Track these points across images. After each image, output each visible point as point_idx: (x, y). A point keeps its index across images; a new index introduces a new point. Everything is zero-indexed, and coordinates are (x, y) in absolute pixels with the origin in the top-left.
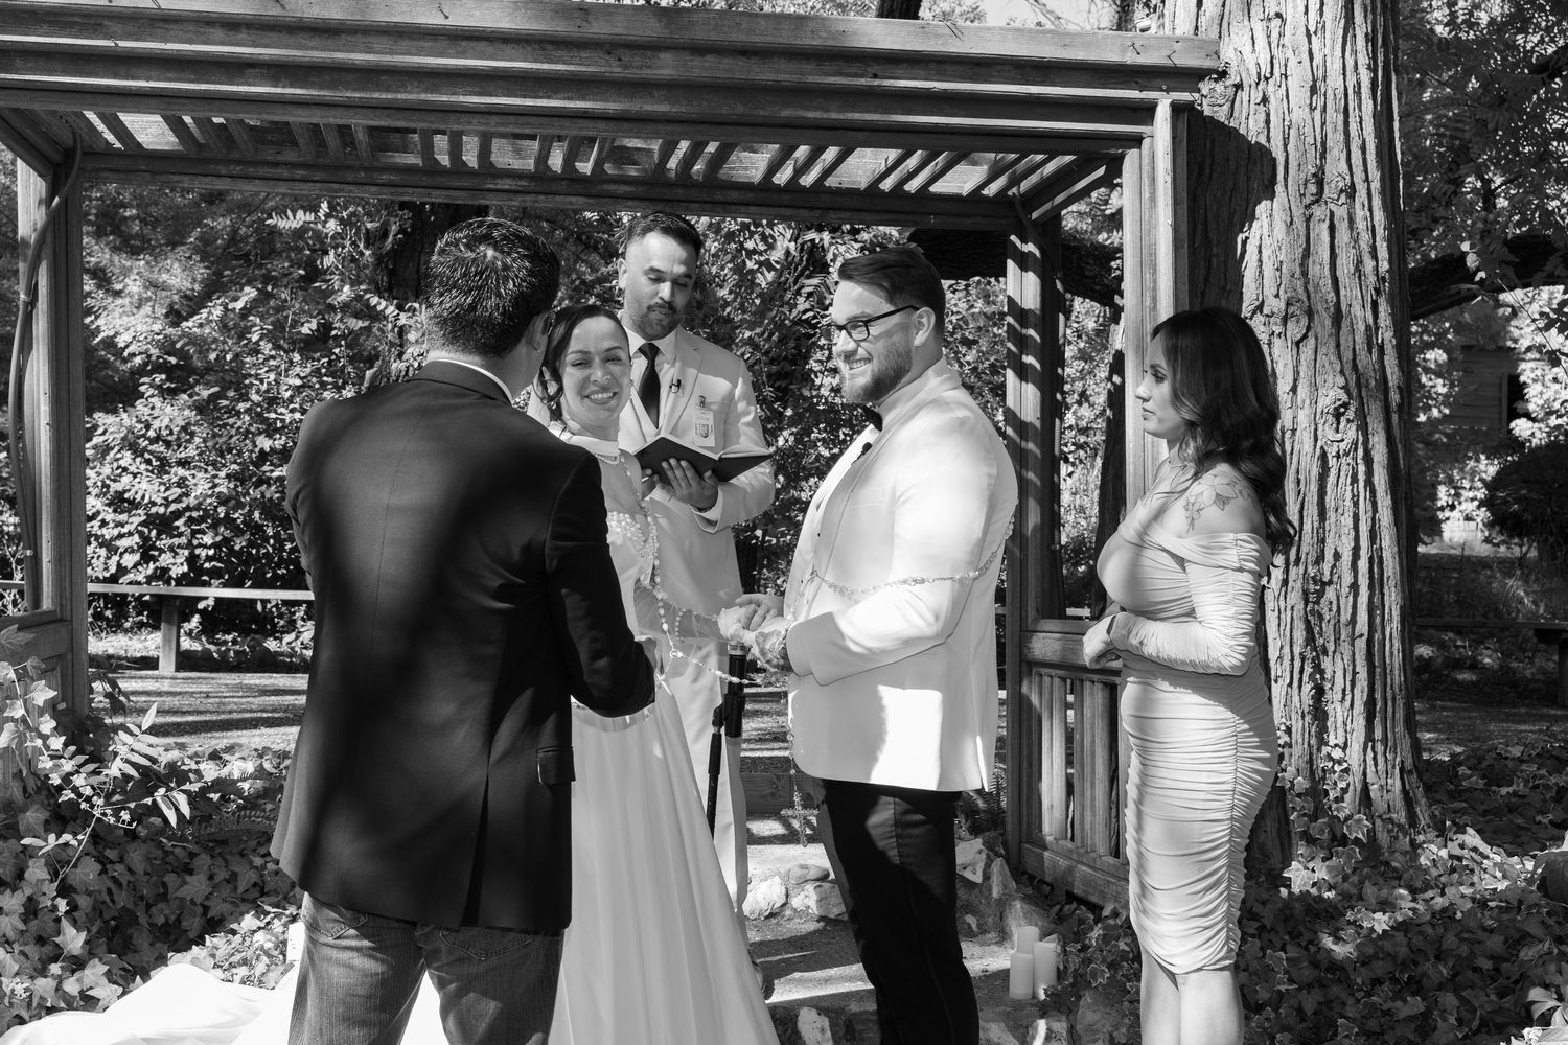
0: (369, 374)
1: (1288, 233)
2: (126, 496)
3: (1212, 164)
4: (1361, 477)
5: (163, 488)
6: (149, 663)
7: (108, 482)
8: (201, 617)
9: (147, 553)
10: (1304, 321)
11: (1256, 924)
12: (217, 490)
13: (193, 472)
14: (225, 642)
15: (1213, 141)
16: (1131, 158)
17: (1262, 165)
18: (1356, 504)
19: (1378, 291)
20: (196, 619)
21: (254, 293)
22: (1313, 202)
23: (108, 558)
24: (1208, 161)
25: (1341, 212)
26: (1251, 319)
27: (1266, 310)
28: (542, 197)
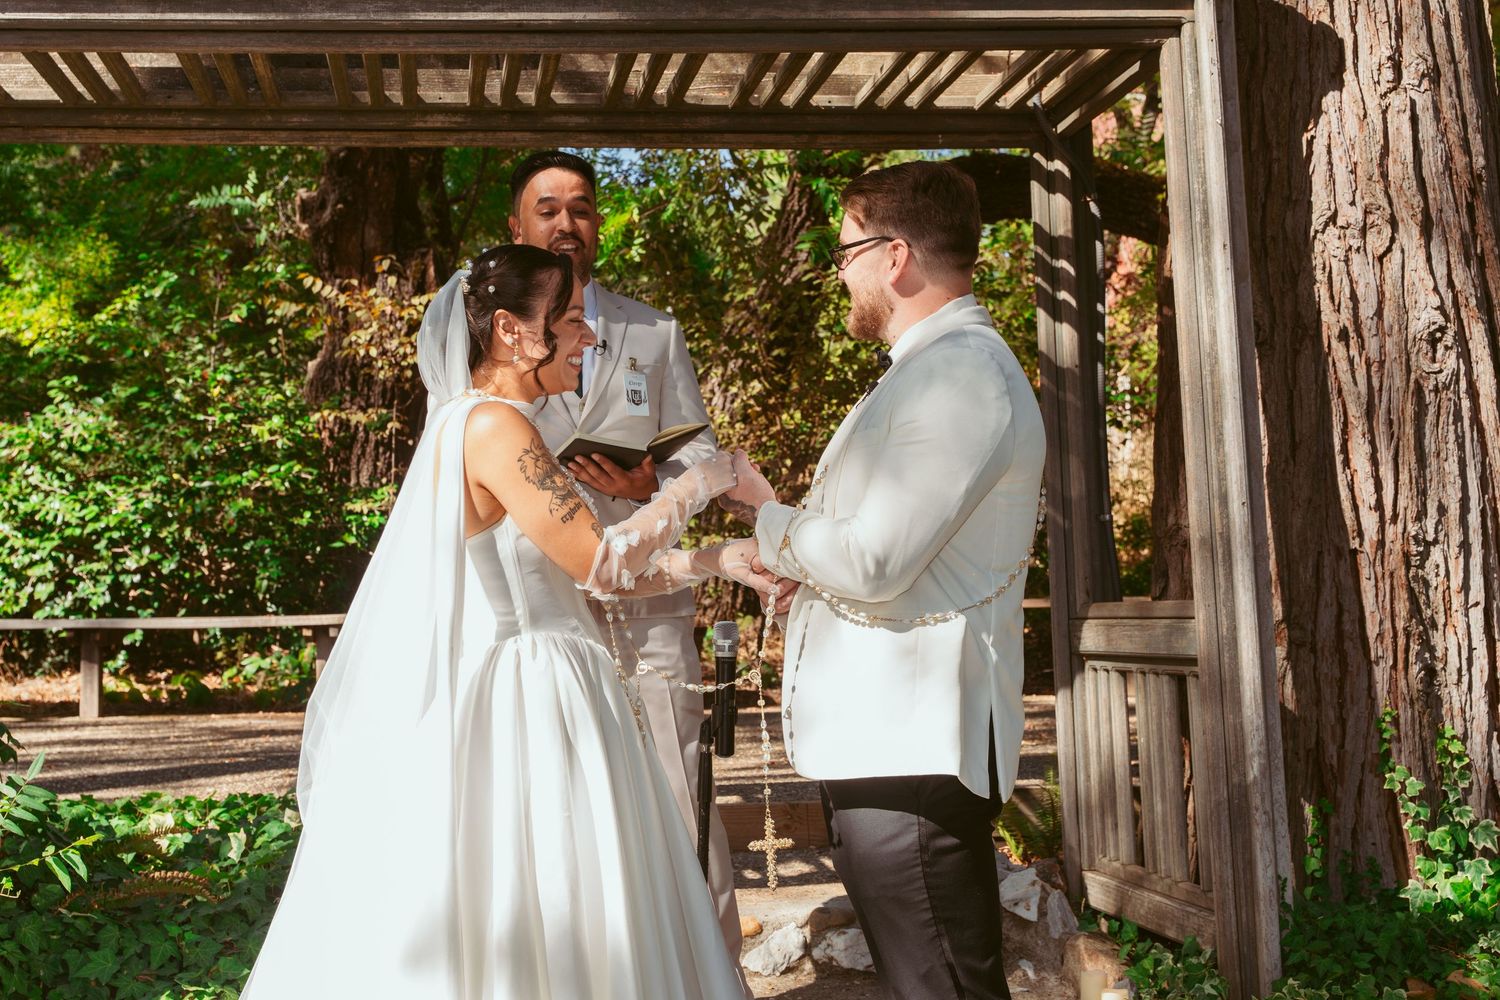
0: (312, 365)
1: (1361, 128)
2: (37, 518)
3: (1266, 53)
4: (1466, 414)
5: (78, 506)
6: (70, 708)
7: (15, 502)
8: (128, 653)
9: (63, 582)
10: (1387, 231)
11: (1369, 957)
12: (141, 506)
13: (114, 486)
14: (158, 681)
15: (1266, 28)
16: (1169, 48)
17: (1326, 50)
18: (1461, 447)
19: (1473, 192)
20: (122, 657)
21: (174, 278)
22: (1391, 90)
23: (18, 589)
24: (1262, 50)
25: (1423, 101)
26: (1323, 232)
27: (1340, 221)
28: (480, 135)
